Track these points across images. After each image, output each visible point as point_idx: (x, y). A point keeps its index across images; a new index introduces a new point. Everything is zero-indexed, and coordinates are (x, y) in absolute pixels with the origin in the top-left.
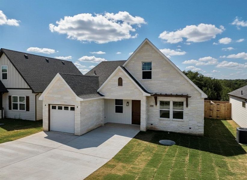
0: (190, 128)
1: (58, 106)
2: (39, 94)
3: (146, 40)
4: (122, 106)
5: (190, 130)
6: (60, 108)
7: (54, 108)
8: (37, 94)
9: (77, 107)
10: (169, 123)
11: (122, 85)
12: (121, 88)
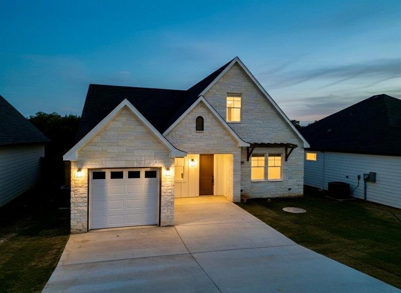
0: (290, 189)
1: (112, 172)
9: (167, 170)
10: (264, 185)
11: (203, 130)
12: (202, 134)
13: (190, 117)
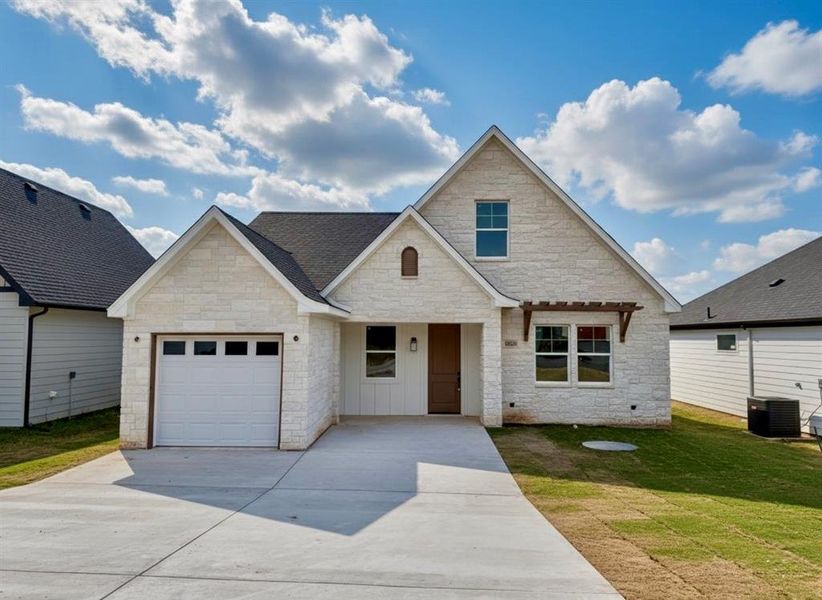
0: (633, 407)
1: (196, 343)
2: (50, 310)
3: (494, 132)
4: (392, 352)
5: (635, 412)
6: (205, 349)
7: (174, 348)
8: (42, 309)
9: (296, 338)
10: (567, 395)
11: (416, 274)
12: (413, 282)
13: (388, 249)
